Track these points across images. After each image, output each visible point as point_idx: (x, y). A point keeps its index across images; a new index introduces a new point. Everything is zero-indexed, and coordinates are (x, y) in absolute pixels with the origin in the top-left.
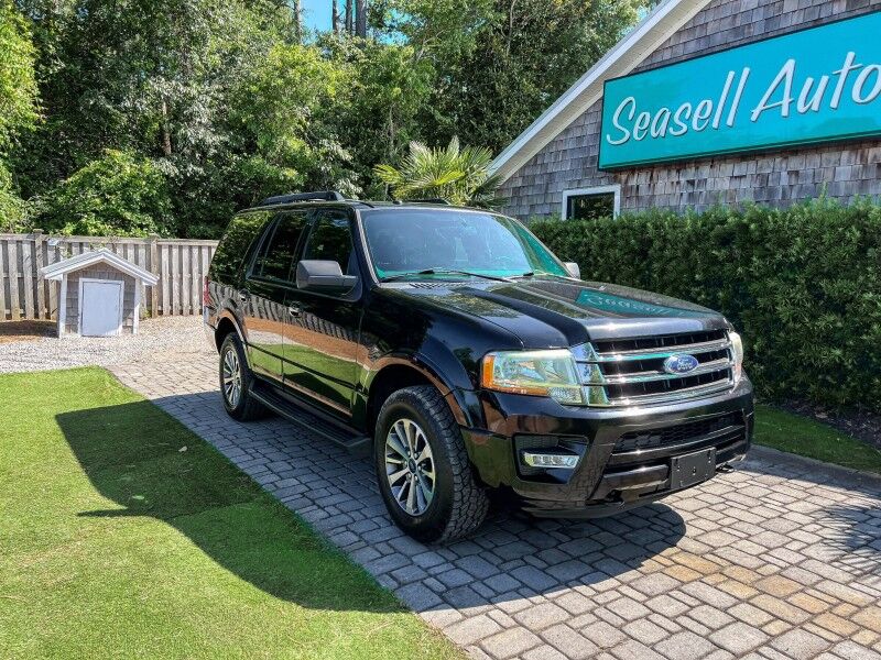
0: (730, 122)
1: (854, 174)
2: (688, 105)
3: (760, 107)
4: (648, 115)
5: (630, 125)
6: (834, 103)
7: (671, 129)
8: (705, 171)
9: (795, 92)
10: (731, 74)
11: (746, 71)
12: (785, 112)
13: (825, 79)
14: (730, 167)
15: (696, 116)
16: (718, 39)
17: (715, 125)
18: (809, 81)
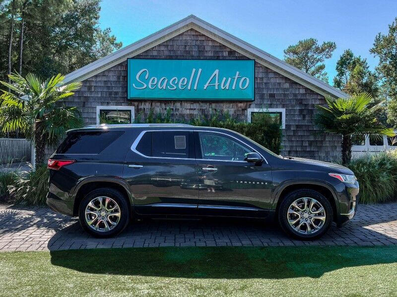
0: (195, 88)
1: (235, 112)
2: (176, 78)
3: (207, 84)
4: (156, 79)
5: (147, 81)
6: (233, 88)
7: (168, 87)
8: (178, 105)
9: (220, 82)
10: (194, 70)
11: (200, 70)
12: (217, 88)
13: (230, 79)
14: (189, 105)
15: (180, 83)
16: (179, 53)
17: (189, 88)
18: (224, 79)
